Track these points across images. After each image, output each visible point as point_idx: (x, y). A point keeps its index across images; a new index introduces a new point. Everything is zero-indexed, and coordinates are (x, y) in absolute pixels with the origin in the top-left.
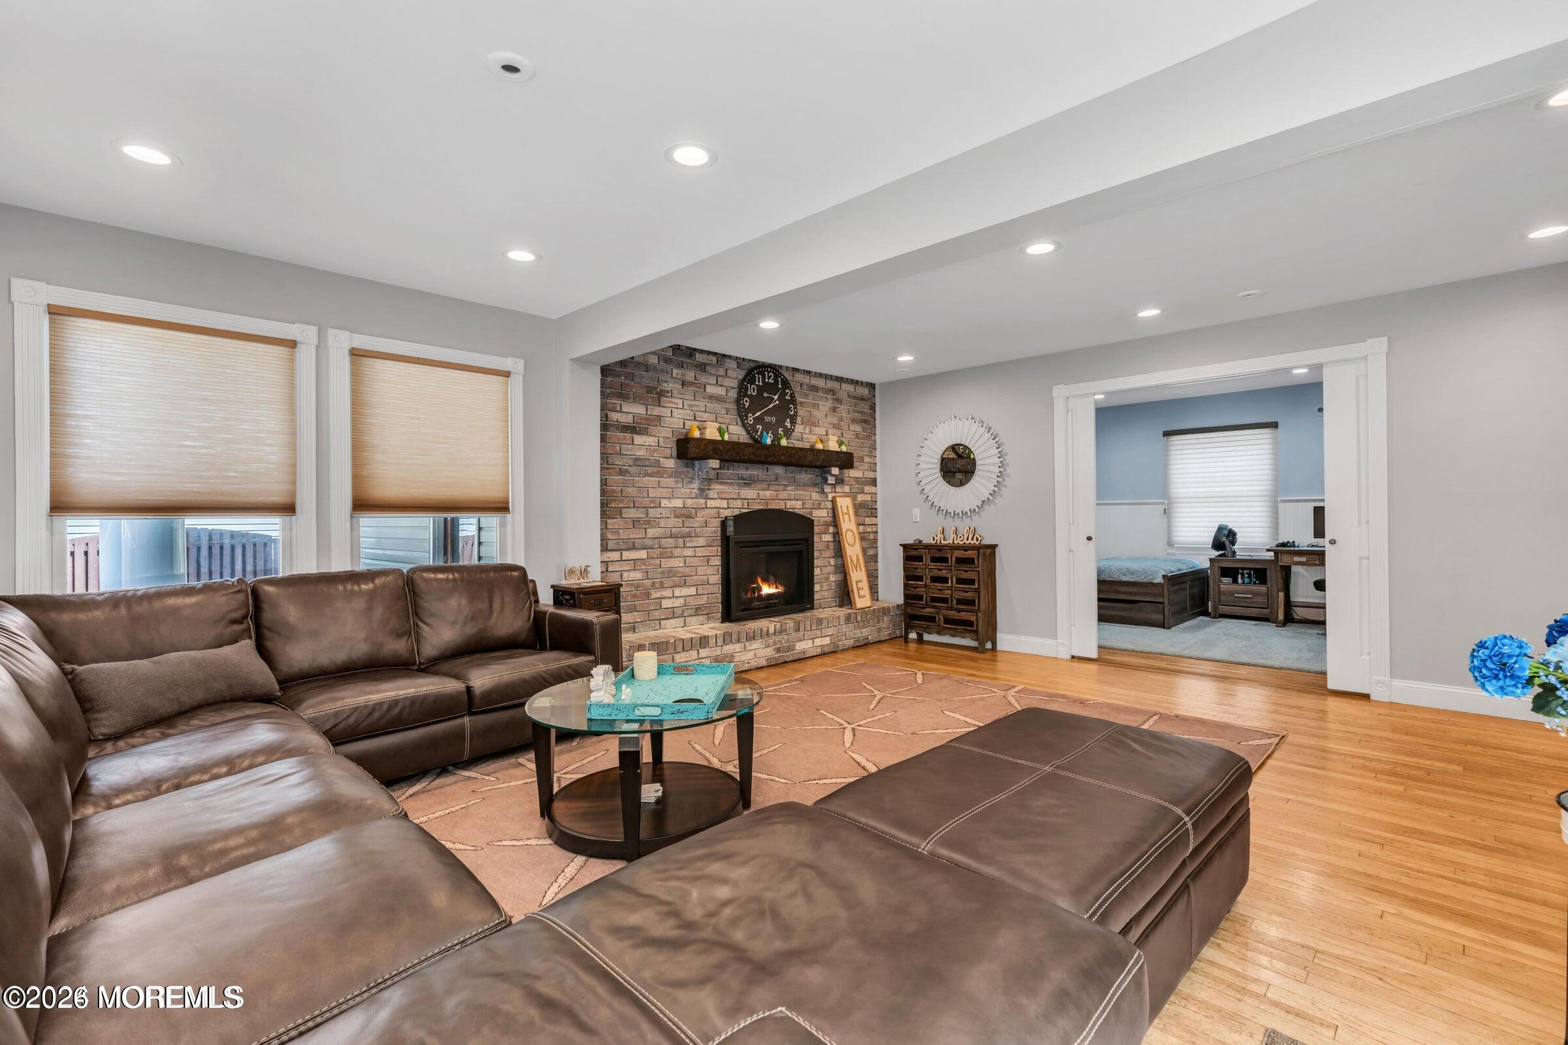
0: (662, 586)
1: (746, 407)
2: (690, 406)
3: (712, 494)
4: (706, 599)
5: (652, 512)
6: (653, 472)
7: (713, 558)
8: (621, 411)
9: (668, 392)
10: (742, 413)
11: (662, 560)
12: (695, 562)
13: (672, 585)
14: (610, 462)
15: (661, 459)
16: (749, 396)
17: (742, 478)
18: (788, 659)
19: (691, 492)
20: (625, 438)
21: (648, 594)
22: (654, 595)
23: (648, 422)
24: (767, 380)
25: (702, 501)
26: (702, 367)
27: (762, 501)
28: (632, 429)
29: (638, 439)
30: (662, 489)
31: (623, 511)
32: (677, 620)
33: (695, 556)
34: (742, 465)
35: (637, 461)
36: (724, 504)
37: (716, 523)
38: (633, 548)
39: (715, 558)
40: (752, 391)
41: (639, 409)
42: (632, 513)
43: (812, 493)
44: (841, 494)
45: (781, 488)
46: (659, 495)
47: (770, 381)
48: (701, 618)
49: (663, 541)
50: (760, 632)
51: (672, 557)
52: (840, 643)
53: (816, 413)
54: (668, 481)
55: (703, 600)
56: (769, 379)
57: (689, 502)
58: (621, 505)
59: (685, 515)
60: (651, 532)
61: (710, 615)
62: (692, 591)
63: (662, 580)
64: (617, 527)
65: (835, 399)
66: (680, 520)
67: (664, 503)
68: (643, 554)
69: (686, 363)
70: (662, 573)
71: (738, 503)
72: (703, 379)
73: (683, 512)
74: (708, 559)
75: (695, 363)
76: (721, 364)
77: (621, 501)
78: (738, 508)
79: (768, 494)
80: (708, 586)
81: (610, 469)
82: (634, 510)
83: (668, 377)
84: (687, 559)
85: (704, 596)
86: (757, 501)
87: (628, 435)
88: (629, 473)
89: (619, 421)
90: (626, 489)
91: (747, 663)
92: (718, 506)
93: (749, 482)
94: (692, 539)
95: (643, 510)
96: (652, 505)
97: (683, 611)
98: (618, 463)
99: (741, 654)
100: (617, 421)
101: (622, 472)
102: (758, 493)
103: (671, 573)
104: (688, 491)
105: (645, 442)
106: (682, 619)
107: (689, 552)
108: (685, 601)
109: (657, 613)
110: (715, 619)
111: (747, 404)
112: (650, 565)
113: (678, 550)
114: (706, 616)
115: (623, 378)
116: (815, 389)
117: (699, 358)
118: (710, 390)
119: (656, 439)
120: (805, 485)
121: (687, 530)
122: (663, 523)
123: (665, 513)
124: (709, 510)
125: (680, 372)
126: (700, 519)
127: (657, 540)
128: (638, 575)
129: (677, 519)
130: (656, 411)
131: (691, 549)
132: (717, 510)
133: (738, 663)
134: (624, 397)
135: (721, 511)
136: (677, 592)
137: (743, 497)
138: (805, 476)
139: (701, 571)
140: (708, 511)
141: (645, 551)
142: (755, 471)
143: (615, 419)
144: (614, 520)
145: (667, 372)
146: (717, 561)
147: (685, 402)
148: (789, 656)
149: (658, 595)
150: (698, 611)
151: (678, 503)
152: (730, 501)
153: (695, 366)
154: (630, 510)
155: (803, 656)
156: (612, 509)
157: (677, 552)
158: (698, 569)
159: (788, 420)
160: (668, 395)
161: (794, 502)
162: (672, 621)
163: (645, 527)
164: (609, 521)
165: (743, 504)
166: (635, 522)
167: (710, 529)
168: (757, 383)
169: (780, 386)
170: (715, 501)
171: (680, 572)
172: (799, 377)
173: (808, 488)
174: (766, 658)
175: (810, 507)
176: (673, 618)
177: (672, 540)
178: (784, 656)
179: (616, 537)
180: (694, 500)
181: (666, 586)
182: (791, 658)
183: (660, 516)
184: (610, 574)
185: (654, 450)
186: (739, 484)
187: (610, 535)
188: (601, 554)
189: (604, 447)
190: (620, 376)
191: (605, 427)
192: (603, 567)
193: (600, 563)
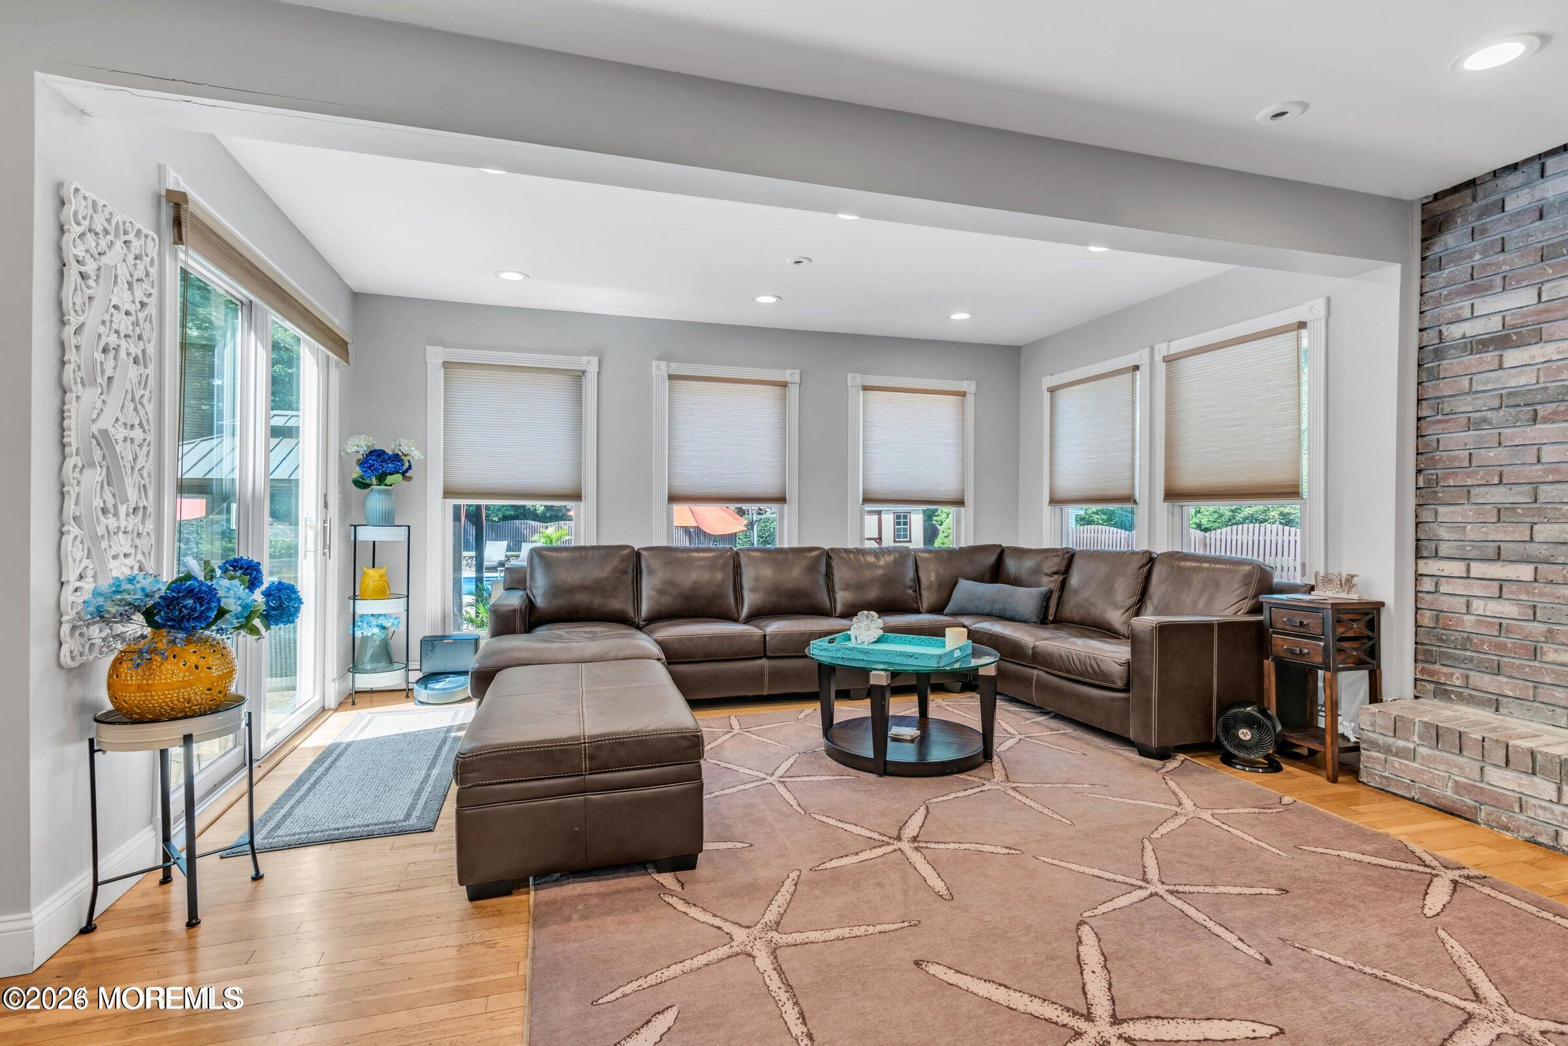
5: (1549, 492)
8: (1473, 317)
20: (1482, 361)
21: (1536, 652)
28: (1498, 342)
29: (1515, 356)
31: (1474, 491)
35: (1509, 399)
38: (1498, 557)
41: (1518, 299)
42: (1497, 495)
58: (1469, 482)
60: (1548, 531)
64: (1460, 519)
68: (1523, 572)
77: (1468, 475)
82: (1502, 489)
87: (1490, 355)
88: (1491, 423)
89: (1468, 335)
90: (1483, 452)
95: (1528, 488)
96: (1550, 478)
98: (1464, 409)
100: (1464, 337)
101: (1470, 425)
112: (1542, 594)
115: (1478, 257)
128: (1509, 609)
141: (1530, 567)
143: (1458, 335)
144: (1453, 508)
154: (1491, 489)
156: (1451, 489)
163: (1529, 520)
164: (1441, 509)
166: (1503, 513)
179: (1456, 537)
184: (1443, 598)
187: (1443, 533)
188: (1421, 563)
189: (1436, 387)
190: (1471, 256)
191: (1439, 354)
192: (1428, 585)
193: (1418, 576)
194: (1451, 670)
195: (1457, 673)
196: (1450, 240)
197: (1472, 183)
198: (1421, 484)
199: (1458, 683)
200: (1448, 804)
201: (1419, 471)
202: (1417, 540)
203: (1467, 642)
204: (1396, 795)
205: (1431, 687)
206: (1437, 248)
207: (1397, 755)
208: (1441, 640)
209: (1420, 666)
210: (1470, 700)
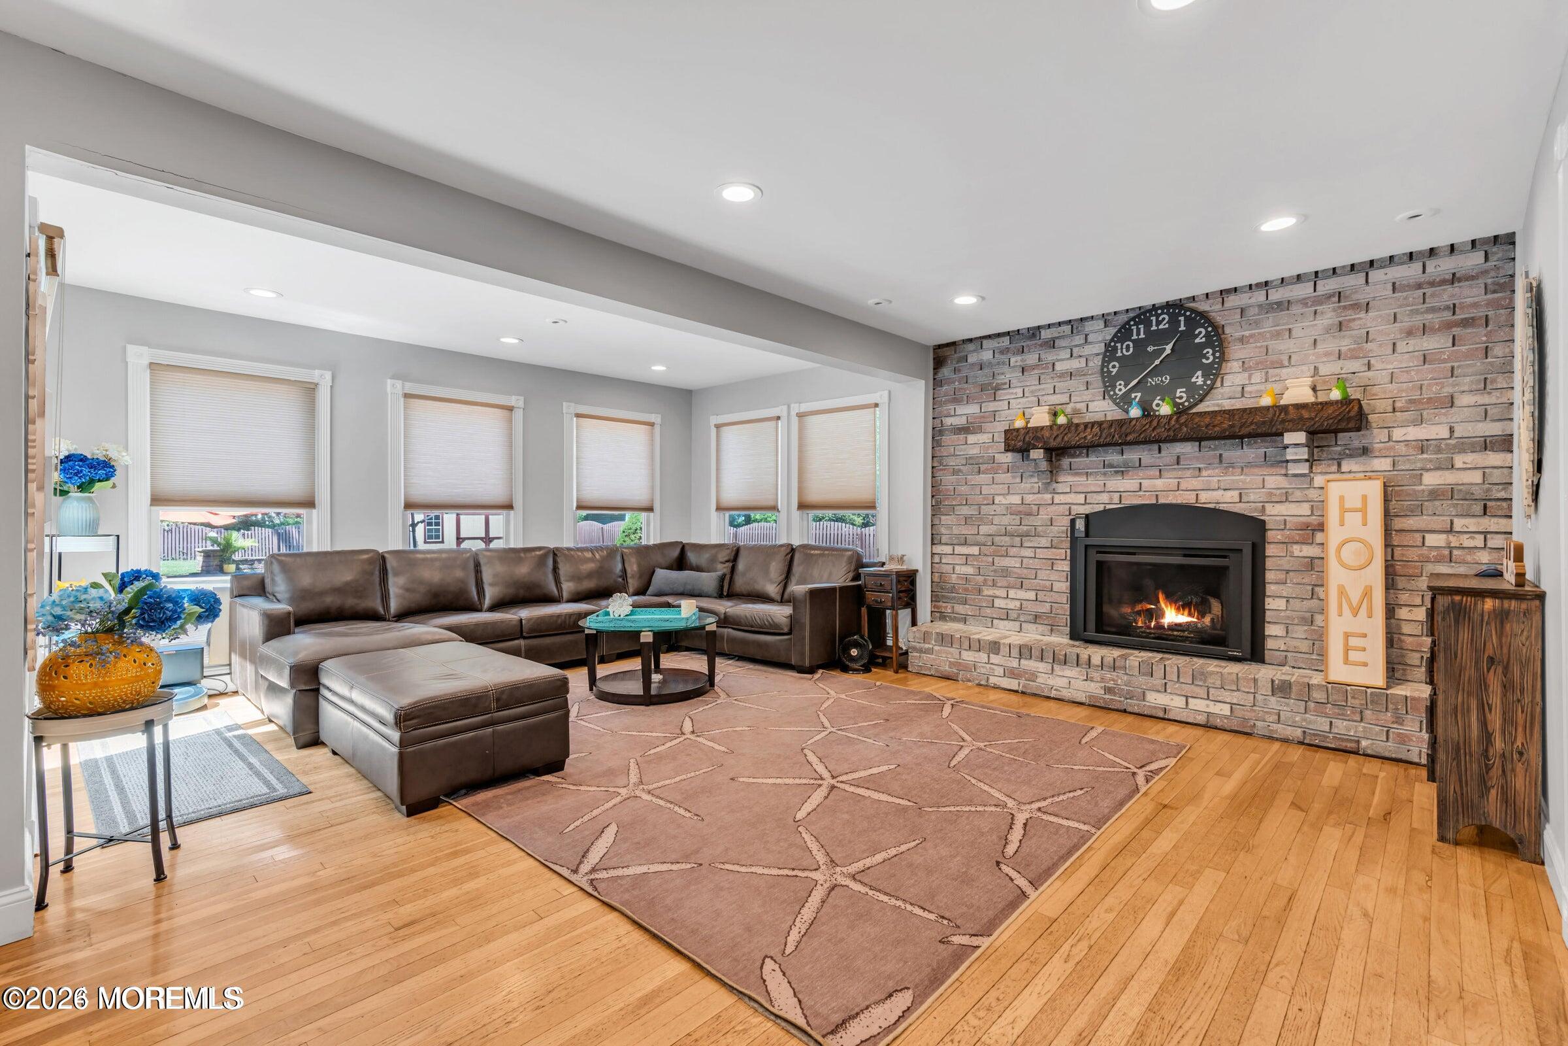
0: (994, 585)
1: (1113, 374)
2: (1032, 392)
3: (1060, 488)
4: (1049, 608)
5: (985, 509)
6: (987, 469)
7: (1059, 562)
8: (955, 415)
9: (1005, 384)
10: (1109, 383)
11: (996, 558)
12: (1036, 564)
13: (1006, 585)
14: (945, 464)
15: (996, 455)
16: (1118, 359)
17: (1111, 466)
18: (1129, 709)
19: (1033, 487)
20: (958, 439)
21: (980, 591)
22: (986, 592)
23: (982, 420)
24: (1154, 328)
25: (1048, 497)
26: (1052, 344)
27: (1147, 494)
28: (965, 430)
29: (972, 439)
30: (996, 486)
31: (956, 508)
32: (1011, 622)
33: (1035, 558)
34: (1110, 449)
35: (970, 460)
36: (1080, 498)
37: (1066, 521)
38: (965, 543)
39: (1063, 562)
40: (1125, 350)
41: (972, 409)
42: (965, 511)
43: (1266, 478)
44: (1362, 475)
45: (1188, 473)
46: (992, 491)
47: (1161, 327)
48: (1041, 628)
49: (997, 539)
50: (1075, 657)
51: (1007, 556)
52: (1259, 724)
53: (1283, 346)
54: (1006, 477)
55: (1045, 608)
56: (1158, 323)
57: (1029, 499)
58: (954, 503)
59: (1024, 512)
60: (984, 529)
61: (1054, 628)
62: (1031, 595)
63: (995, 578)
64: (950, 523)
65: (1345, 307)
66: (1018, 517)
67: (998, 499)
68: (975, 550)
69: (1028, 346)
70: (995, 571)
71: (1104, 498)
72: (1049, 356)
73: (1021, 509)
74: (1052, 562)
75: (1039, 342)
76: (1078, 332)
77: (954, 499)
78: (1100, 502)
79: (1159, 483)
80: (1052, 593)
81: (945, 470)
82: (967, 507)
83: (1006, 369)
84: (1025, 560)
85: (1046, 604)
86: (1139, 493)
87: (962, 437)
88: (962, 472)
89: (953, 424)
90: (959, 487)
91: (1055, 690)
92: (1070, 501)
93: (1122, 471)
94: (1032, 538)
95: (976, 507)
96: (985, 502)
97: (1019, 615)
98: (951, 464)
99: (1046, 675)
100: (951, 425)
101: (955, 472)
102: (1141, 484)
103: (1005, 572)
104: (1028, 486)
105: (979, 440)
106: (1018, 624)
107: (1028, 553)
108: (1021, 605)
109: (988, 611)
110: (1061, 633)
111: (1115, 371)
112: (982, 561)
113: (1015, 549)
114: (1049, 627)
115: (957, 383)
116: (1283, 306)
117: (1046, 334)
118: (1059, 367)
119: (991, 435)
120: (1250, 465)
121: (1025, 528)
122: (996, 520)
123: (999, 510)
124: (1057, 507)
125: (1019, 358)
126: (1044, 515)
127: (990, 538)
128: (969, 570)
129: (1014, 517)
130: (991, 406)
131: (1030, 550)
132: (1068, 506)
133: (1043, 686)
134: (956, 400)
135: (1073, 507)
136: (1012, 594)
137: (1111, 489)
138: (1252, 452)
139: (1041, 575)
140: (1053, 508)
141: (978, 548)
142: (1133, 455)
143: (949, 424)
144: (947, 517)
145: (1004, 363)
146: (1065, 566)
147: (1026, 389)
148: (1134, 705)
149: (990, 592)
150: (1036, 618)
151: (1016, 499)
152: (1088, 495)
153: (1041, 345)
154: (963, 507)
155: (1161, 715)
156: (946, 507)
157: (1013, 551)
158: (1039, 572)
159: (1199, 373)
160: (1005, 387)
161: (1221, 492)
162: (1006, 622)
163: (977, 523)
164: (943, 518)
165: (1111, 499)
166: (967, 520)
167: (1056, 528)
168: (1135, 337)
169: (1182, 328)
170: (1067, 495)
171: (1016, 573)
172: (1232, 301)
173: (1252, 470)
174: (1088, 694)
175: (1261, 499)
176: (1007, 619)
177: (1007, 539)
178: (1120, 701)
179: (948, 532)
180: (1036, 496)
181: (999, 585)
182: (1136, 710)
183: (993, 513)
184: (943, 566)
185: (988, 448)
186: (1105, 474)
187: (943, 530)
188: (934, 547)
189: (940, 450)
190: (954, 383)
191: (941, 433)
192: (937, 559)
193: (933, 554)
194: (947, 604)
195: (949, 605)
196: (946, 372)
197: (954, 344)
198: (934, 504)
199: (949, 611)
200: (946, 673)
201: (933, 496)
202: (932, 534)
203: (953, 589)
204: (924, 674)
205: (938, 615)
206: (940, 376)
207: (925, 653)
208: (943, 589)
209: (933, 603)
210: (954, 620)
